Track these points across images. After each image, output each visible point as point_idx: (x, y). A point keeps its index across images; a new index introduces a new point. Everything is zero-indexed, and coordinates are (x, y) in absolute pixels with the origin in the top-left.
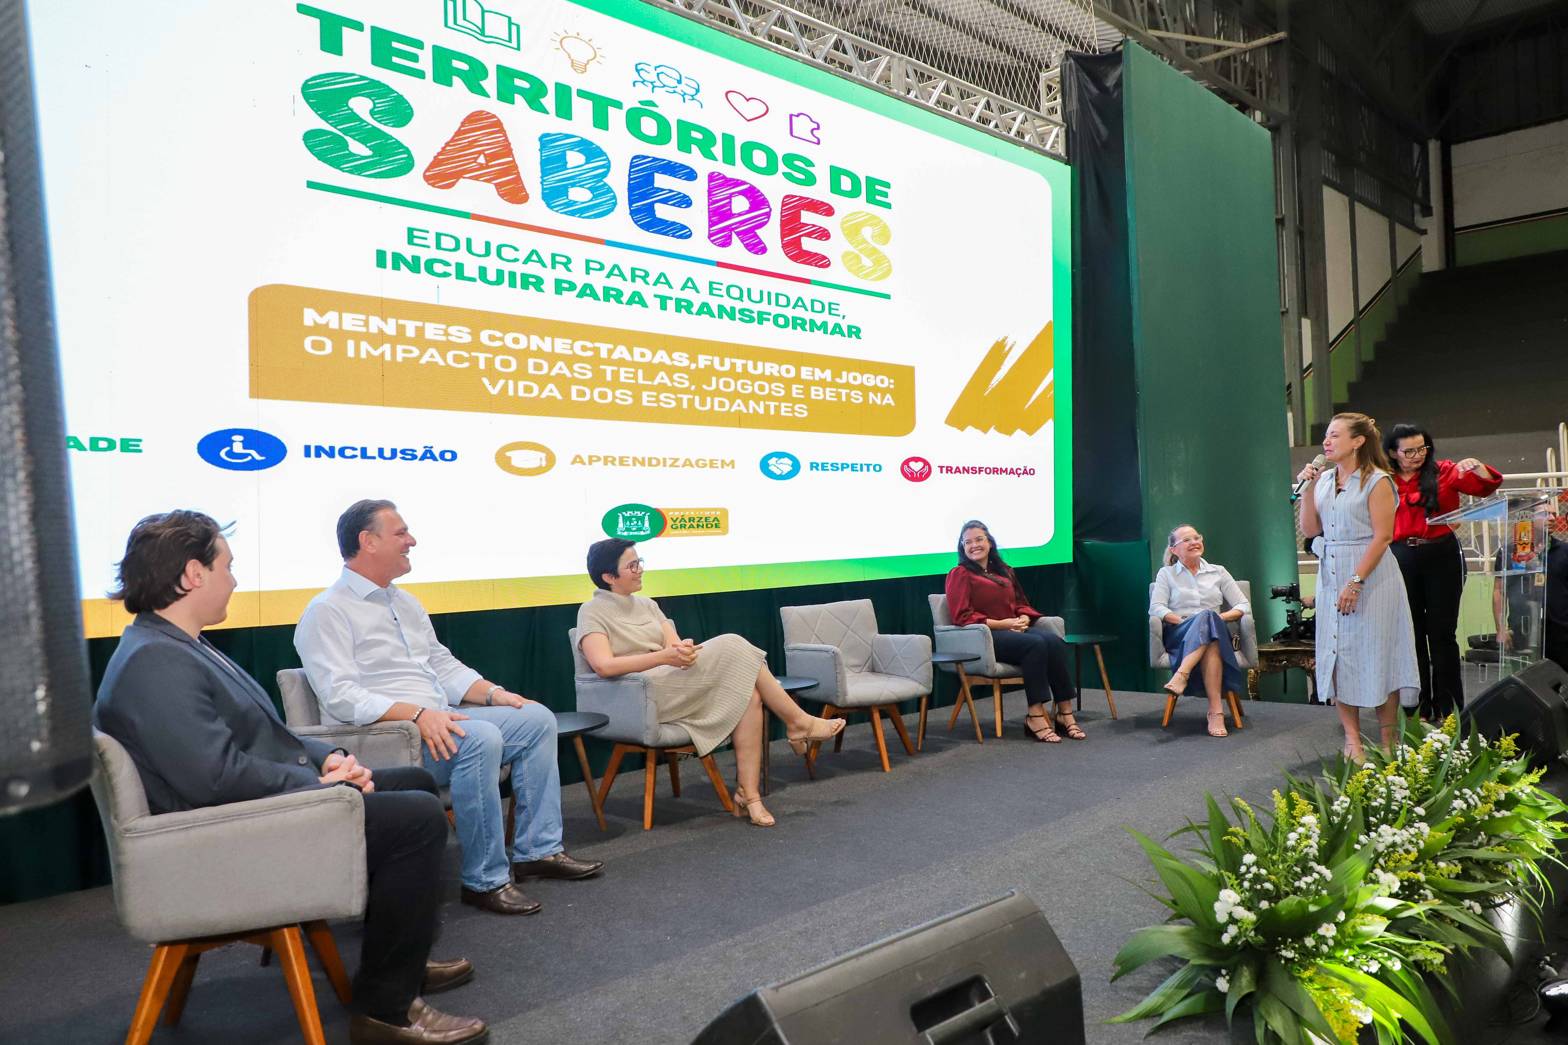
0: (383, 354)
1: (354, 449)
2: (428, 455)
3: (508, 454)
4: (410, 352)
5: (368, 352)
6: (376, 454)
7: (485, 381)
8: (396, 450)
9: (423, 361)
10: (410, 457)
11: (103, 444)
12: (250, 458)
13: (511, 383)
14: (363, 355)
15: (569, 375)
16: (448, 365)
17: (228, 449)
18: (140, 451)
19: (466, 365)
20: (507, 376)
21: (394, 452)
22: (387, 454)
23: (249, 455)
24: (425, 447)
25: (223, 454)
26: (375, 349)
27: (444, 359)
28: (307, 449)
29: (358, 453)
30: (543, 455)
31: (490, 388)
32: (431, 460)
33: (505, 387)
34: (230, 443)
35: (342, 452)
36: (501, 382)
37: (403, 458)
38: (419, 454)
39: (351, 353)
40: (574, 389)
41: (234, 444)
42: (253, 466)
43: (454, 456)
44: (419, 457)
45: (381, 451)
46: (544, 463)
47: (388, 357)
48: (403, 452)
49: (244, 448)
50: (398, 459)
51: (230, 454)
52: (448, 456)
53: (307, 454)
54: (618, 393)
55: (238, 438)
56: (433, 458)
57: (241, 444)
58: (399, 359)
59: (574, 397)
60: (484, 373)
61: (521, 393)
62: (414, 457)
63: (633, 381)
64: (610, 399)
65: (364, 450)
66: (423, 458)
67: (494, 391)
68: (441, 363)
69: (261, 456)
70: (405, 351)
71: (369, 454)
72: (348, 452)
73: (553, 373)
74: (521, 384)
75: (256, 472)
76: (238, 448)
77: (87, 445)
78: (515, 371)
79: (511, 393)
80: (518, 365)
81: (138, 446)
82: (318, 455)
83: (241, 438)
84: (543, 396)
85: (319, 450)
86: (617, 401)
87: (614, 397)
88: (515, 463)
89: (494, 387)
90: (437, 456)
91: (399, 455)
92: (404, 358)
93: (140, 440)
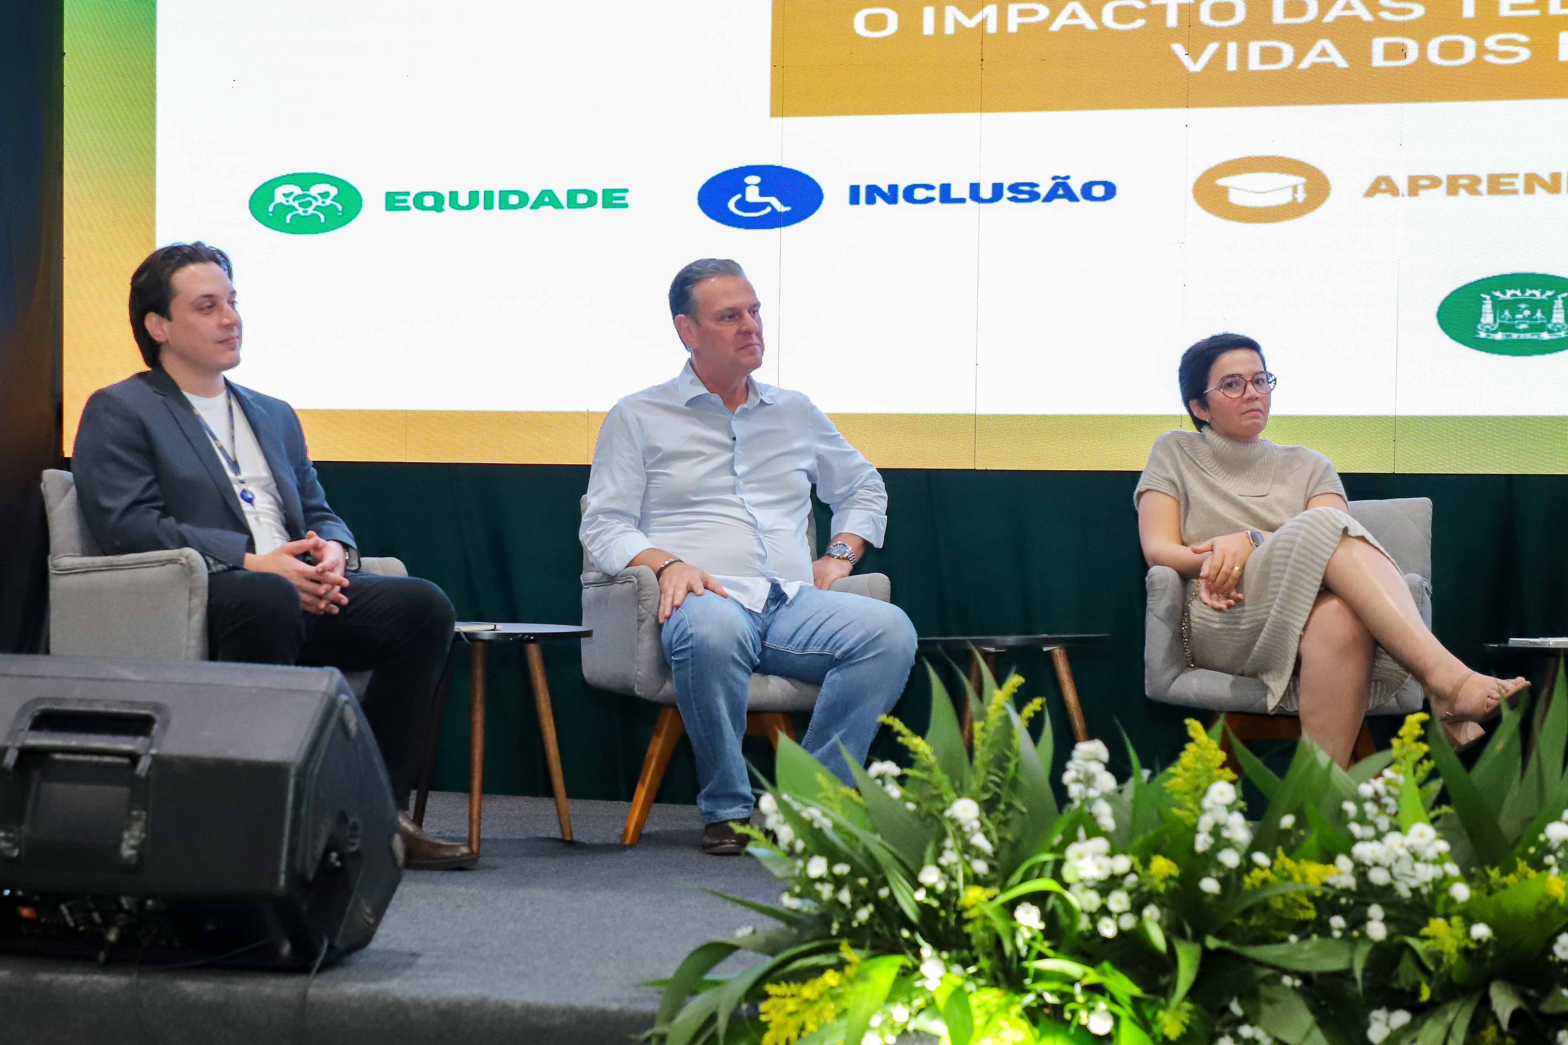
0: (983, 22)
1: (929, 187)
2: (1061, 192)
3: (1222, 182)
4: (1034, 12)
5: (957, 24)
6: (965, 193)
7: (1178, 49)
8: (1001, 185)
9: (1055, 27)
10: (1026, 196)
11: (582, 199)
12: (768, 209)
13: (1232, 48)
14: (949, 29)
15: (1366, 16)
16: (1102, 28)
17: (739, 196)
18: (625, 206)
19: (1139, 23)
20: (1223, 36)
21: (997, 190)
22: (986, 192)
23: (768, 204)
24: (1054, 178)
25: (731, 205)
26: (970, 16)
27: (1096, 16)
28: (854, 191)
29: (936, 194)
30: (1300, 180)
31: (1187, 61)
32: (1065, 201)
33: (1220, 56)
34: (741, 188)
35: (909, 194)
36: (1212, 48)
37: (1013, 199)
38: (1043, 190)
39: (928, 28)
40: (1378, 45)
41: (748, 189)
42: (774, 221)
43: (1110, 191)
44: (1043, 195)
45: (975, 189)
46: (1301, 197)
47: (992, 27)
48: (1014, 188)
49: (762, 194)
50: (1004, 201)
51: (743, 205)
52: (1099, 191)
53: (854, 198)
54: (1490, 42)
55: (753, 180)
56: (1070, 196)
57: (757, 189)
58: (1012, 27)
59: (1378, 60)
60: (1176, 35)
61: (1254, 64)
62: (1034, 196)
63: (1536, 12)
64: (1470, 54)
65: (945, 189)
66: (1049, 198)
67: (1195, 67)
68: (1091, 25)
69: (785, 205)
70: (1022, 13)
71: (954, 195)
72: (919, 194)
73: (1329, 18)
74: (1254, 48)
75: (776, 230)
76: (753, 195)
77: (563, 200)
78: (1243, 23)
79: (1232, 65)
80: (1248, 12)
81: (623, 198)
82: (871, 201)
83: (756, 179)
84: (1305, 64)
85: (873, 192)
86: (1490, 58)
87: (1481, 50)
88: (1236, 198)
89: (1195, 58)
90: (1077, 191)
91: (1007, 194)
92: (1021, 26)
93: (626, 191)
